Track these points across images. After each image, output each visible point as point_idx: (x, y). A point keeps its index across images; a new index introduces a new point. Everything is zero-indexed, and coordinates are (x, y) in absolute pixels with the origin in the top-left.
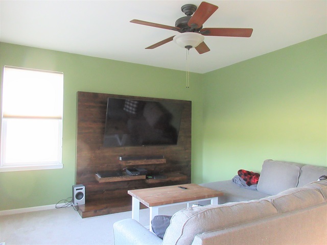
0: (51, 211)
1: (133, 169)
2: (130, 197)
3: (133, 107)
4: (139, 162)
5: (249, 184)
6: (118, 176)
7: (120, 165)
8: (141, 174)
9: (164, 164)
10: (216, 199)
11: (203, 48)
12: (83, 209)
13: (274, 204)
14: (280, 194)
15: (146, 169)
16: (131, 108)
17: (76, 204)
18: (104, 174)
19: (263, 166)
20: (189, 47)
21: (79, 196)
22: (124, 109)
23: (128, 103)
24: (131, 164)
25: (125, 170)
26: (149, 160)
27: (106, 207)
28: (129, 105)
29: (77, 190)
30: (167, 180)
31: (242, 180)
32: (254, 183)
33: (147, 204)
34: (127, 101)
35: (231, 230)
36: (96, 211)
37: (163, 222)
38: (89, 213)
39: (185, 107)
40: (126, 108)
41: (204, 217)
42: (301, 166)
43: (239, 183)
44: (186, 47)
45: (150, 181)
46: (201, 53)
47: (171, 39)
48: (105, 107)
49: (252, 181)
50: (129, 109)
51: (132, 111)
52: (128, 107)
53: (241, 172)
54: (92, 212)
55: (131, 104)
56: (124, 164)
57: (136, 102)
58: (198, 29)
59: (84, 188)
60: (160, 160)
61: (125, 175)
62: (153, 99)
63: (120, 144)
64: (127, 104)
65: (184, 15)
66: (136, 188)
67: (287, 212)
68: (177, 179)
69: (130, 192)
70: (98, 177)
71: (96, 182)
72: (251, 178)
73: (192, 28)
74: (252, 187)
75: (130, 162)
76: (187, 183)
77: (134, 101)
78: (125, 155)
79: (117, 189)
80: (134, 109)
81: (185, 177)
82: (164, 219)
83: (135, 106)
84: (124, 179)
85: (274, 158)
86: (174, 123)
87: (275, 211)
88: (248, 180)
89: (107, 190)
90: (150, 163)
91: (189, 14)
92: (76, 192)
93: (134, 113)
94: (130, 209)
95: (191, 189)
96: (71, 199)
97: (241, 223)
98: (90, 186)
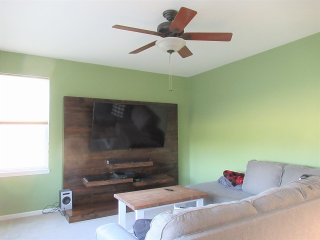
0: (38, 217)
1: (120, 173)
2: (117, 201)
3: (121, 111)
4: (126, 166)
5: (234, 184)
6: (105, 180)
7: (107, 169)
8: (128, 177)
9: (151, 166)
10: (202, 200)
11: (185, 53)
12: (71, 214)
13: (254, 204)
14: (260, 195)
15: (133, 172)
16: (119, 112)
17: (63, 209)
18: (91, 178)
19: (248, 166)
20: (171, 52)
21: (66, 200)
22: (112, 113)
23: (116, 107)
24: (118, 167)
25: (112, 174)
26: (136, 163)
27: (94, 212)
28: (117, 110)
29: (64, 194)
30: (155, 182)
31: (227, 180)
32: (239, 184)
33: (132, 208)
34: (115, 105)
35: (211, 232)
36: (83, 216)
37: (145, 225)
38: (75, 217)
39: (172, 110)
40: (114, 112)
41: (184, 220)
42: (284, 165)
43: (225, 183)
44: (168, 51)
45: (137, 184)
46: (183, 57)
47: (153, 44)
48: (92, 112)
49: (237, 181)
50: (117, 113)
51: (120, 114)
52: (116, 111)
53: (226, 173)
54: (79, 217)
55: (119, 108)
56: (111, 167)
57: (124, 106)
58: (180, 34)
59: (71, 192)
60: (148, 162)
61: (112, 178)
62: (139, 102)
63: (108, 147)
64: (114, 108)
65: (165, 20)
66: (124, 191)
67: (267, 212)
68: (164, 181)
69: (116, 196)
70: (86, 181)
71: (84, 186)
72: (236, 179)
73: (173, 33)
74: (237, 187)
75: (117, 166)
76: (175, 185)
77: (122, 104)
78: (111, 159)
79: (104, 193)
80: (122, 113)
81: (172, 179)
82: (146, 223)
83: (123, 109)
84: (111, 182)
85: (258, 158)
86: (161, 126)
87: (255, 211)
88: (233, 181)
89: (94, 194)
90: (138, 166)
91: (171, 19)
92: (63, 197)
93: (122, 116)
94: (117, 213)
95: (177, 190)
96: (58, 204)
97: (221, 224)
98: (78, 190)
